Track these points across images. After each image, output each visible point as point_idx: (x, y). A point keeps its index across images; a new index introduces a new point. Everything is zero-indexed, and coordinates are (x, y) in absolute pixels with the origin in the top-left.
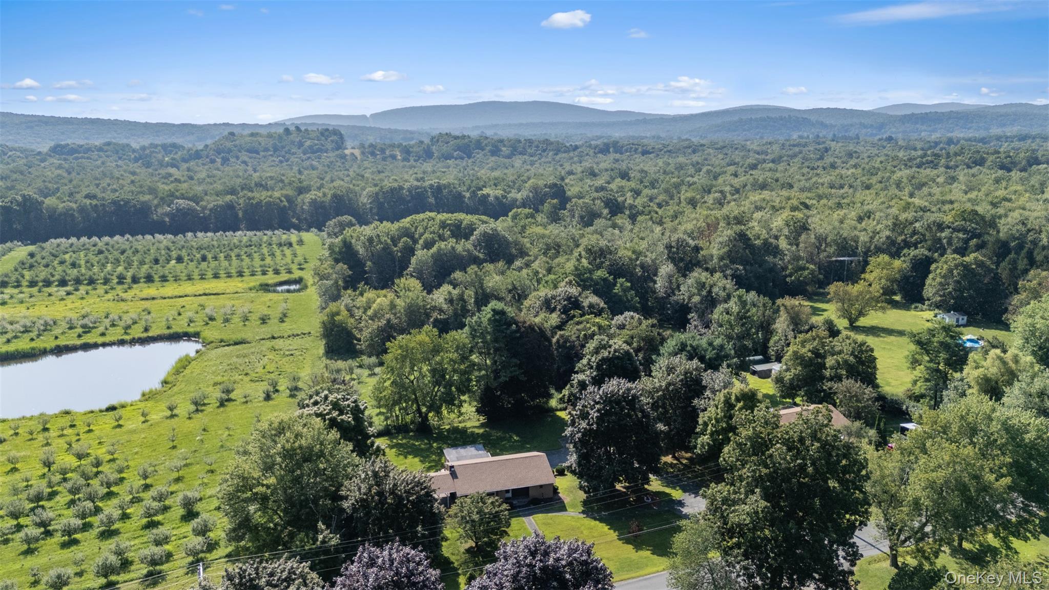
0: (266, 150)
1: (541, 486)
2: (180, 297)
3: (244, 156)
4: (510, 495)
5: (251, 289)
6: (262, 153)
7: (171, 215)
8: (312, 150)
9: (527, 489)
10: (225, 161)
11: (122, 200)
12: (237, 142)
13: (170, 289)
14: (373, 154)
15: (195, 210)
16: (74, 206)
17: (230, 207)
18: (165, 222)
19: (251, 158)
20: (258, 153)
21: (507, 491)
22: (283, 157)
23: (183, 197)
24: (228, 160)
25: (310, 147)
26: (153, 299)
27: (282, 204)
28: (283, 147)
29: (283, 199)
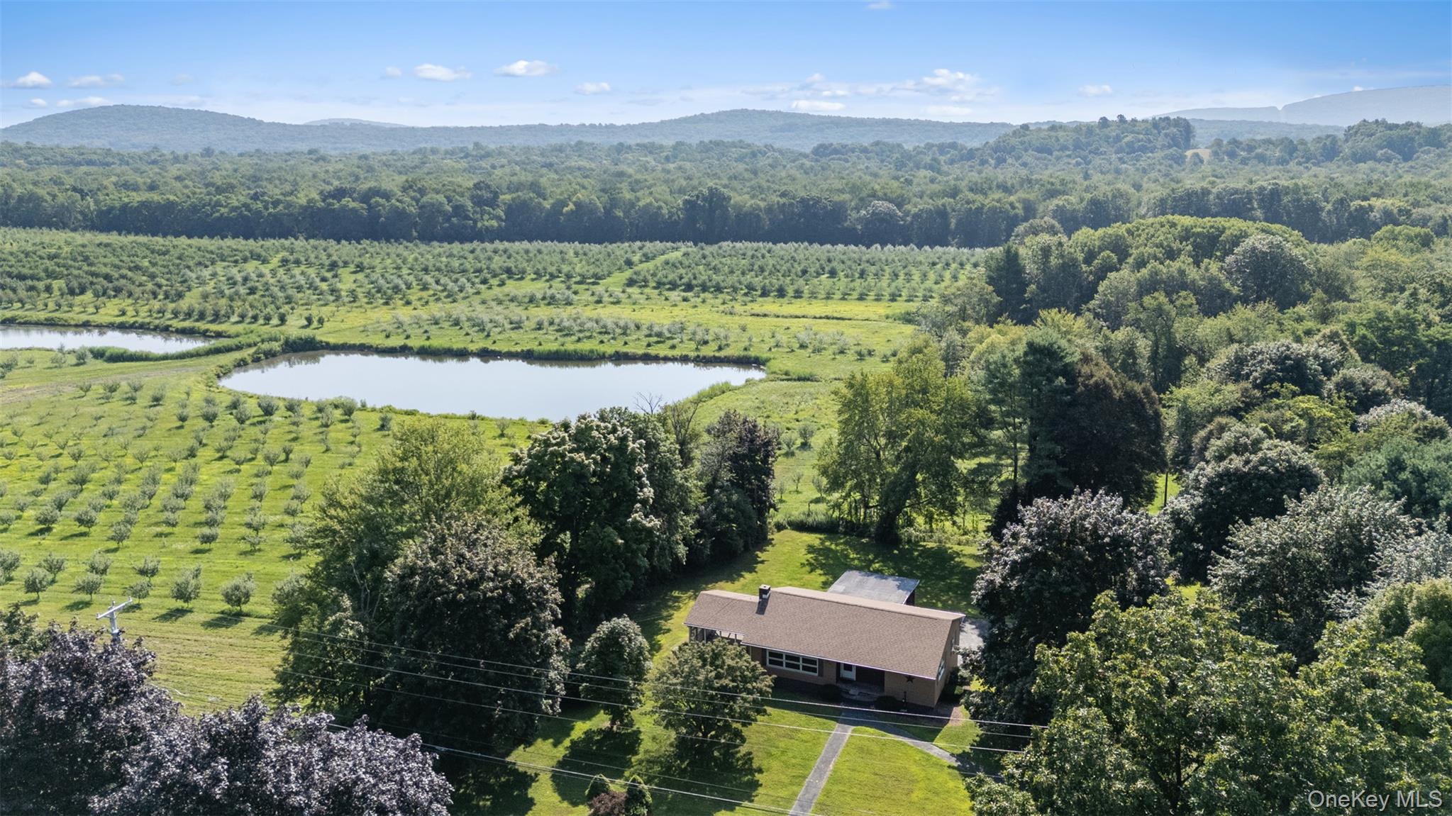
0: (1064, 148)
1: (910, 678)
2: (797, 317)
3: (1029, 157)
4: (852, 675)
5: (887, 317)
6: (1056, 153)
7: (866, 222)
8: (1131, 148)
9: (881, 674)
10: (1001, 161)
11: (812, 199)
12: (1026, 139)
13: (797, 307)
14: (1232, 155)
15: (896, 215)
16: (762, 204)
17: (942, 213)
18: (855, 229)
19: (1037, 159)
20: (1051, 154)
21: (848, 667)
22: (1084, 158)
23: (886, 198)
24: (1005, 161)
25: (1130, 145)
26: (765, 315)
27: (1012, 213)
28: (1089, 144)
29: (1017, 205)
